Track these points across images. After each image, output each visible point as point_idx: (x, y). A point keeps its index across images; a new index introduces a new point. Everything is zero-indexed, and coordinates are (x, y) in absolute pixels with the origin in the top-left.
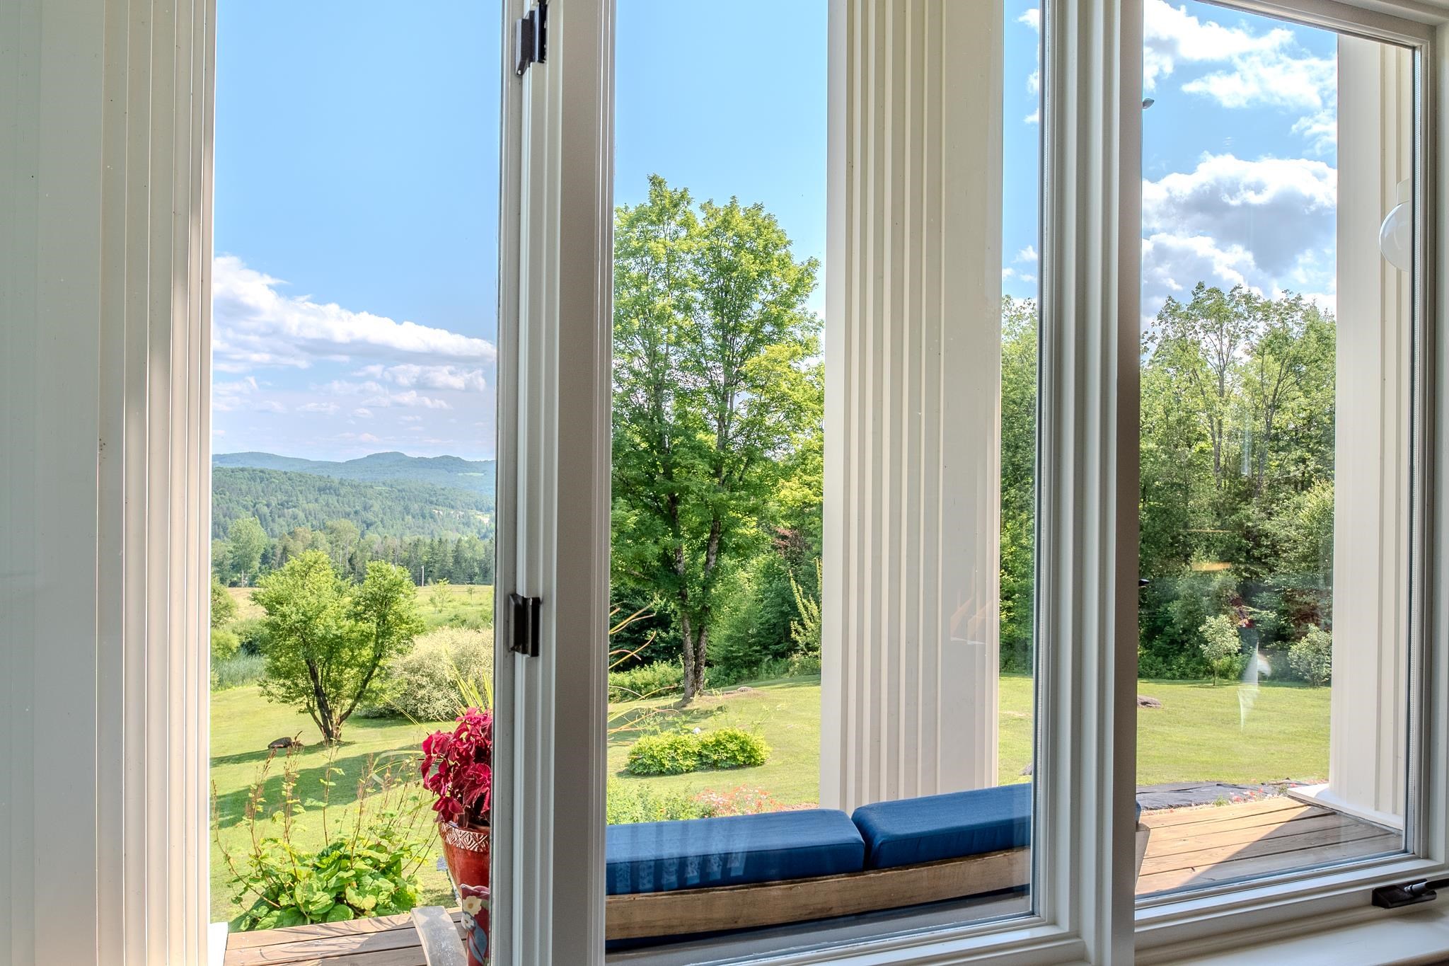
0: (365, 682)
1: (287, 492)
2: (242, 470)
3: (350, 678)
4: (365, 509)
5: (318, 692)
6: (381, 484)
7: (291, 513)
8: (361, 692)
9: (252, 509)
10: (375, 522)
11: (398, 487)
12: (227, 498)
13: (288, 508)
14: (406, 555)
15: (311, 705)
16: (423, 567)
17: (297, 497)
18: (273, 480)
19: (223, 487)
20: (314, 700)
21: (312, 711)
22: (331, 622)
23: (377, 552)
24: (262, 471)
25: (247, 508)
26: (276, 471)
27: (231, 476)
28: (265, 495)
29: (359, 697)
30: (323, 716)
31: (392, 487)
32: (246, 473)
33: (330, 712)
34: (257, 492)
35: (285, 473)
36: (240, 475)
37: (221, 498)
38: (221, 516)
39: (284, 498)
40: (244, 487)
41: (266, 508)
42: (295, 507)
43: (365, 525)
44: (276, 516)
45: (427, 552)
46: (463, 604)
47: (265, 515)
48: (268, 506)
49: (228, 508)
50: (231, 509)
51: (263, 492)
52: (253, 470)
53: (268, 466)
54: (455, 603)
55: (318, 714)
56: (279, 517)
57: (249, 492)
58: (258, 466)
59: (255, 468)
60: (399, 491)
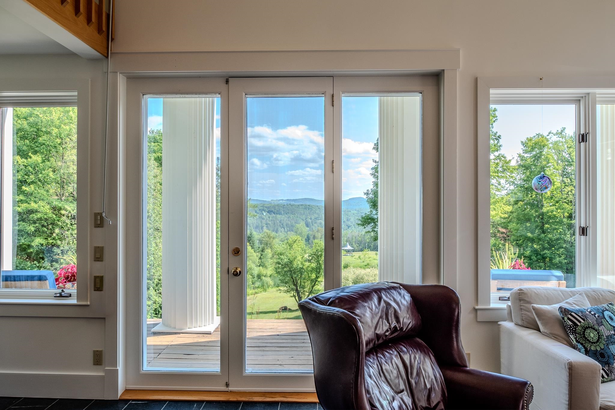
0: (313, 287)
1: (318, 214)
2: (302, 205)
3: (308, 285)
4: (348, 220)
5: (297, 290)
6: (354, 210)
7: (319, 222)
8: (311, 291)
9: (305, 220)
10: (351, 226)
11: (361, 212)
12: (296, 216)
13: (318, 220)
14: (360, 239)
15: (295, 294)
16: (367, 244)
17: (322, 215)
18: (313, 209)
19: (294, 212)
20: (296, 293)
21: (294, 296)
22: (299, 263)
23: (349, 238)
24: (309, 206)
25: (303, 220)
26: (314, 205)
27: (298, 208)
28: (310, 215)
29: (311, 292)
30: (299, 299)
31: (358, 211)
32: (303, 206)
33: (301, 298)
34: (307, 214)
35: (318, 206)
36: (301, 207)
37: (294, 216)
38: (294, 223)
39: (317, 216)
40: (302, 212)
41: (310, 220)
42: (321, 219)
43: (347, 227)
44: (314, 223)
45: (369, 238)
46: (374, 259)
47: (309, 223)
48: (311, 219)
49: (296, 220)
50: (297, 220)
51: (309, 214)
52: (306, 205)
53: (312, 203)
54: (370, 259)
55: (297, 298)
56: (315, 223)
57: (304, 214)
58: (308, 203)
59: (306, 204)
60: (361, 213)
